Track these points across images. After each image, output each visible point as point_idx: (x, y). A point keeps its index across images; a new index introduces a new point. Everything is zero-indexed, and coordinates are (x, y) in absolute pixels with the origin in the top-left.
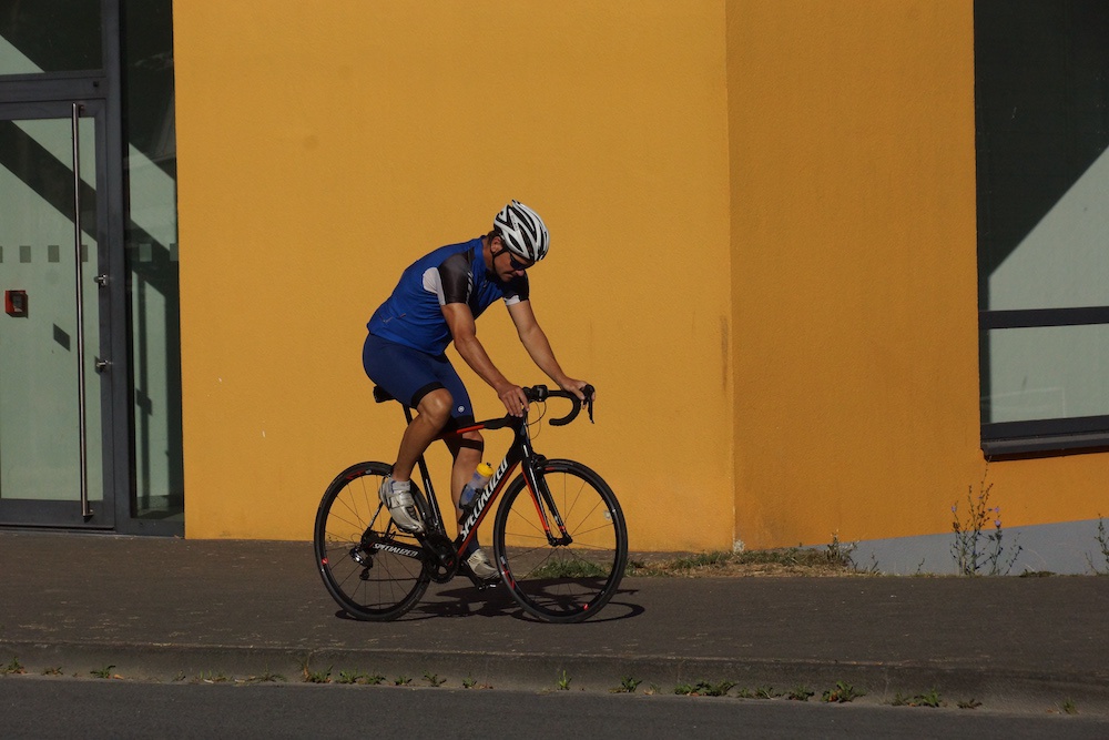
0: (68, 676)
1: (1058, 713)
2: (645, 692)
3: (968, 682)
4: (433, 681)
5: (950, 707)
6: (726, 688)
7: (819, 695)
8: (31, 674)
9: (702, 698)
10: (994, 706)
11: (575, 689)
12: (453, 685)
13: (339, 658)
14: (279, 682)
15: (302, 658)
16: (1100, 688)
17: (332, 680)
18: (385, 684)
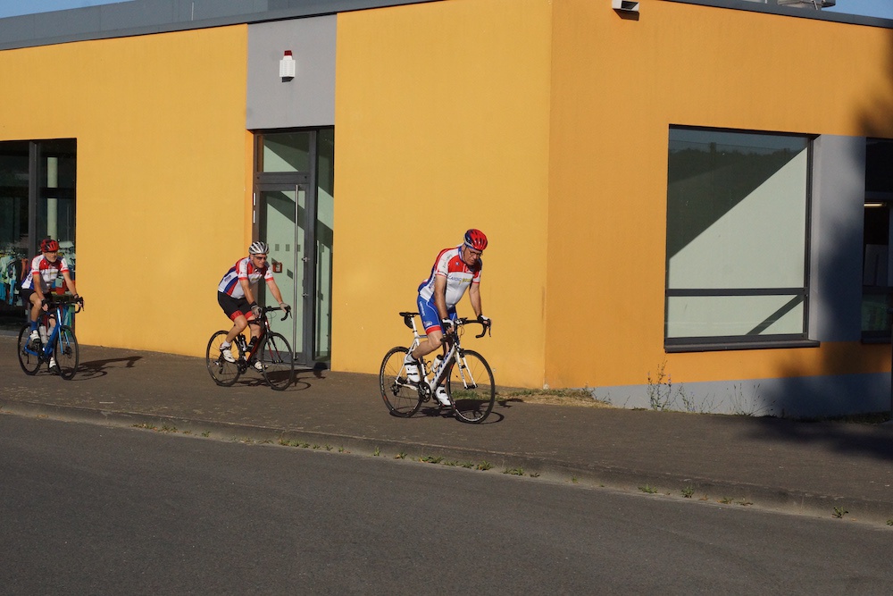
0: (192, 435)
1: (570, 483)
2: (408, 460)
3: (535, 465)
4: (328, 449)
5: (526, 477)
6: (440, 460)
7: (476, 466)
8: (179, 433)
9: (428, 464)
10: (546, 478)
11: (382, 456)
12: (335, 450)
13: (294, 435)
14: (270, 444)
15: (279, 433)
16: (588, 472)
17: (290, 444)
18: (310, 448)
